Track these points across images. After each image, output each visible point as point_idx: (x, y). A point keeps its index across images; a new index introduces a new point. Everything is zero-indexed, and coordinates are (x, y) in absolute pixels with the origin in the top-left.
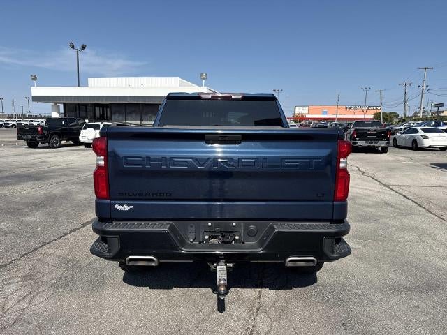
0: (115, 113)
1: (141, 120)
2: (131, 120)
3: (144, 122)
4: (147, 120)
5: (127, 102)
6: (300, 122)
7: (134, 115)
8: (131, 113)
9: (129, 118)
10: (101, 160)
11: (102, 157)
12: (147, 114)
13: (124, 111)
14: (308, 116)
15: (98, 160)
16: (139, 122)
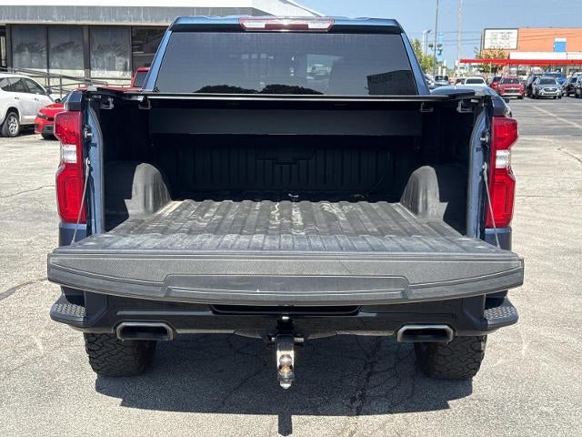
0: (20, 50)
1: (88, 67)
2: (61, 68)
3: (95, 73)
4: (103, 68)
5: (50, 22)
6: (494, 70)
7: (69, 54)
8: (60, 49)
9: (55, 61)
10: (70, 152)
11: (73, 148)
12: (102, 50)
13: (43, 43)
14: (514, 56)
15: (63, 152)
16: (81, 73)
